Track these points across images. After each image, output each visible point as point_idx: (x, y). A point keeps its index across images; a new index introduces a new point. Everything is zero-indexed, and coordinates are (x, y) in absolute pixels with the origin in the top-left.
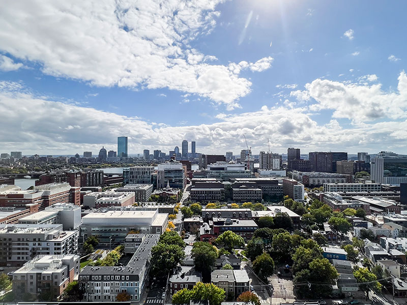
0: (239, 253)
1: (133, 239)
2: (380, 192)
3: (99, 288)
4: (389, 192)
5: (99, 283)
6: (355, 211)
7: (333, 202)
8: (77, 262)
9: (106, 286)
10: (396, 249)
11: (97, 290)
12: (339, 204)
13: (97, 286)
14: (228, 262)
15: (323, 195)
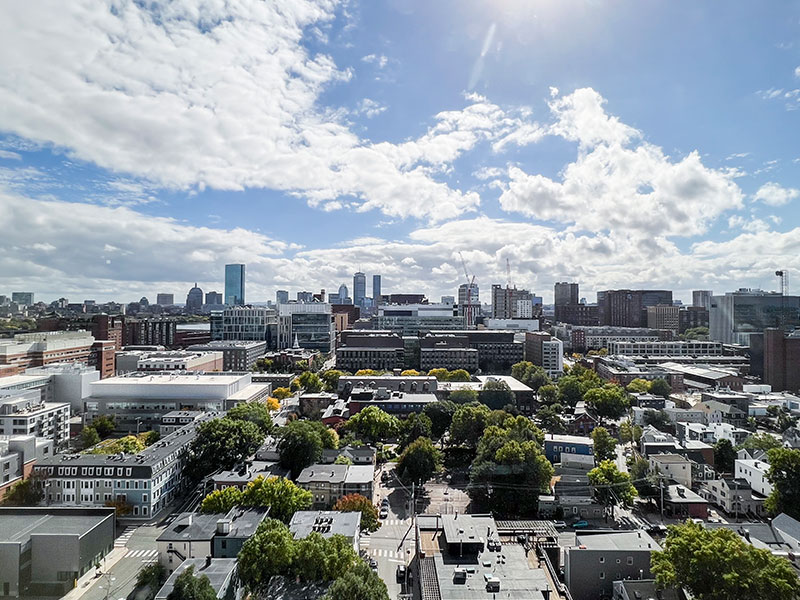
0: (391, 449)
1: (177, 419)
2: (718, 358)
3: (71, 491)
4: (735, 358)
5: (71, 481)
6: (649, 384)
7: (611, 370)
8: (46, 450)
9: (87, 487)
10: (701, 440)
11: (68, 496)
12: (622, 372)
13: (68, 487)
14: (349, 454)
15: (598, 361)
